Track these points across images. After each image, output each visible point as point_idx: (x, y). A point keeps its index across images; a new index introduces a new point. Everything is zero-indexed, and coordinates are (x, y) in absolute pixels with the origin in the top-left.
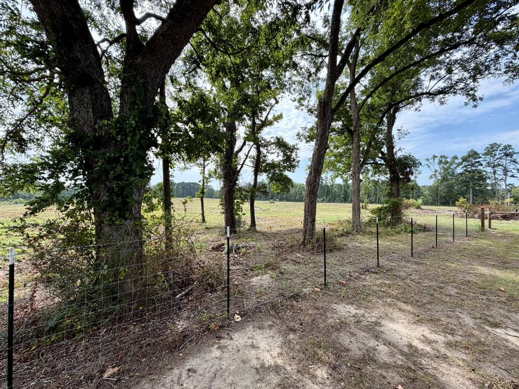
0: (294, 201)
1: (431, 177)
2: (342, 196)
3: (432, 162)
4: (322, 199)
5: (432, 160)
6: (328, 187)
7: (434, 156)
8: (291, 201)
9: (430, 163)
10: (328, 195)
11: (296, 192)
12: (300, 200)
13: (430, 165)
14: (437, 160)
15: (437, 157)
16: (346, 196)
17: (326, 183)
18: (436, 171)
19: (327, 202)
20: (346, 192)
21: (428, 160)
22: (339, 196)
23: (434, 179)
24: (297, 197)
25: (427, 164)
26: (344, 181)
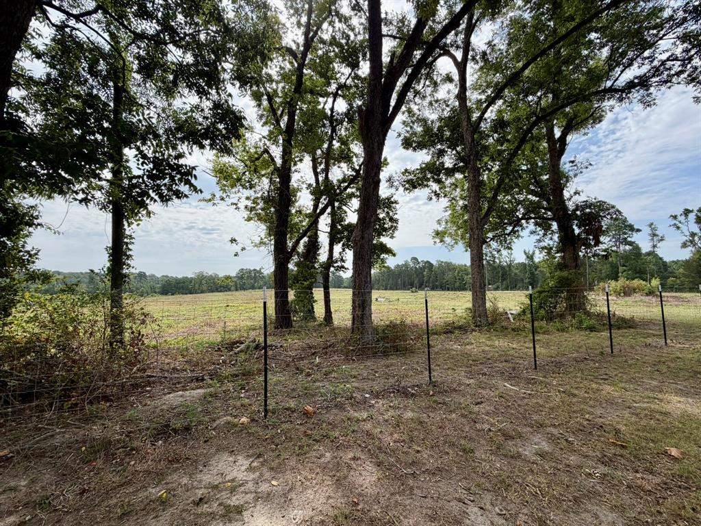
0: (452, 290)
1: (684, 245)
2: (527, 281)
3: (683, 221)
4: (495, 286)
5: (683, 217)
6: (503, 268)
7: (686, 210)
8: (448, 290)
9: (680, 222)
10: (503, 280)
11: (455, 277)
12: (462, 288)
13: (680, 225)
14: (692, 217)
15: (692, 211)
16: (533, 280)
17: (500, 262)
18: (693, 235)
19: (502, 290)
20: (533, 274)
21: (675, 217)
22: (522, 280)
23: (690, 248)
24: (457, 284)
25: (675, 224)
26: (528, 257)
